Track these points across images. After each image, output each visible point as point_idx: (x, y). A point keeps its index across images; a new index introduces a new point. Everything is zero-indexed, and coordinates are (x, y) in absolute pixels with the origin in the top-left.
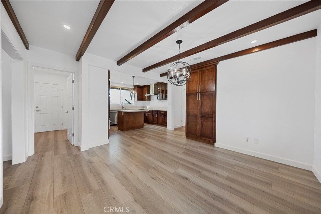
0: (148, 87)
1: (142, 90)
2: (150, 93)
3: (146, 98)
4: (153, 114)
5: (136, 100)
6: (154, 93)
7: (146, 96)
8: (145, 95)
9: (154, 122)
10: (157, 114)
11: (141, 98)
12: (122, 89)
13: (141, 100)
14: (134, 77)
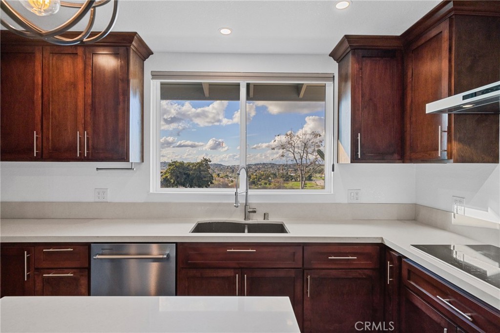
5: (343, 155)
11: (390, 137)
13: (396, 156)
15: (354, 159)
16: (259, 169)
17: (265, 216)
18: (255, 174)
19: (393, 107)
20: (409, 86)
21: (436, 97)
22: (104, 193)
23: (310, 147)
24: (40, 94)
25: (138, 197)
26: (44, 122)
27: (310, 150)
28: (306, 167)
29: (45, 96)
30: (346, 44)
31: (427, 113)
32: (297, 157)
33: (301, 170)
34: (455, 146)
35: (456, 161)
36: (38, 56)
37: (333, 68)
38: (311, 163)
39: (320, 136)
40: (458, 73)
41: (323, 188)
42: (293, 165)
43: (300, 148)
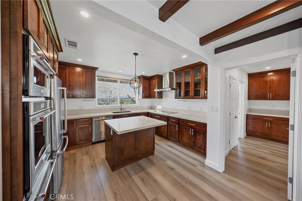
0: (160, 78)
1: (150, 83)
2: (162, 88)
3: (156, 95)
4: (170, 123)
5: (141, 97)
6: (170, 87)
7: (155, 92)
8: (155, 90)
9: (171, 138)
10: (179, 124)
11: (148, 94)
12: (121, 82)
13: (149, 97)
14: (136, 54)
15: (143, 98)
17: (125, 110)
21: (155, 89)
24: (68, 79)
25: (93, 108)
29: (70, 81)
30: (141, 76)
35: (158, 98)
38: (113, 98)
40: (158, 85)
42: (106, 99)
43: (110, 93)
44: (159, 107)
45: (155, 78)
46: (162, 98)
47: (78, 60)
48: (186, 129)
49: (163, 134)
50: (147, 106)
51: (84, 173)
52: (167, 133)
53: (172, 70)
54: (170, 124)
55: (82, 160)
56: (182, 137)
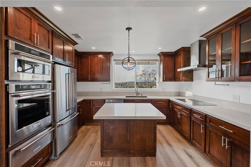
0: (187, 51)
1: (175, 61)
2: (189, 65)
4: (193, 119)
5: (161, 80)
6: (200, 63)
9: (194, 142)
10: (205, 123)
11: (172, 75)
13: (173, 80)
14: (129, 29)
15: (163, 81)
16: (130, 84)
17: (142, 95)
18: (128, 86)
19: (173, 68)
20: (176, 64)
21: (180, 68)
22: (102, 89)
23: (151, 75)
26: (91, 72)
27: (151, 76)
28: (150, 83)
29: (91, 67)
30: (161, 54)
31: (178, 71)
32: (147, 79)
33: (148, 84)
34: (184, 78)
35: (184, 81)
36: (89, 57)
37: (158, 58)
38: (152, 82)
39: (155, 71)
40: (184, 62)
41: (156, 87)
42: (145, 82)
43: (148, 76)
44: (189, 94)
45: (180, 53)
46: (192, 81)
47: (93, 48)
48: (216, 134)
49: (185, 134)
50: (174, 92)
51: (83, 148)
52: (189, 134)
53: (200, 37)
54: (193, 121)
55: (90, 136)
56: (209, 146)
